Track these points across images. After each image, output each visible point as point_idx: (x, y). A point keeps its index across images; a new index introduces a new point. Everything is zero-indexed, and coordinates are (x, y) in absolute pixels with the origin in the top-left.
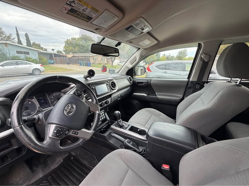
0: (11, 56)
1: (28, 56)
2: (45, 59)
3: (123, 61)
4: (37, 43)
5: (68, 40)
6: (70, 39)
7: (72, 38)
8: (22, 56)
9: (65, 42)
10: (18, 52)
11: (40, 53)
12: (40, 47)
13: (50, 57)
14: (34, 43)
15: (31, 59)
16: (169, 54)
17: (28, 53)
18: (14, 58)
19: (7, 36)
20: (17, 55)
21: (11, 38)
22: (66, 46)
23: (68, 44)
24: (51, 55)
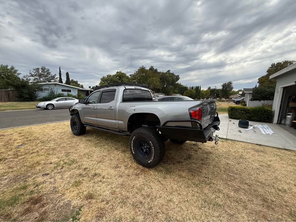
0: (58, 93)
1: (70, 93)
2: (83, 95)
3: (156, 96)
4: (75, 80)
5: (103, 78)
6: (106, 76)
7: (107, 76)
8: (66, 93)
9: (101, 79)
10: (63, 90)
11: (79, 91)
12: (77, 84)
13: (86, 94)
14: (72, 80)
15: (72, 95)
16: (215, 87)
17: (70, 91)
18: (59, 96)
19: (52, 76)
20: (62, 92)
21: (56, 77)
22: (101, 82)
23: (104, 81)
24: (88, 91)
